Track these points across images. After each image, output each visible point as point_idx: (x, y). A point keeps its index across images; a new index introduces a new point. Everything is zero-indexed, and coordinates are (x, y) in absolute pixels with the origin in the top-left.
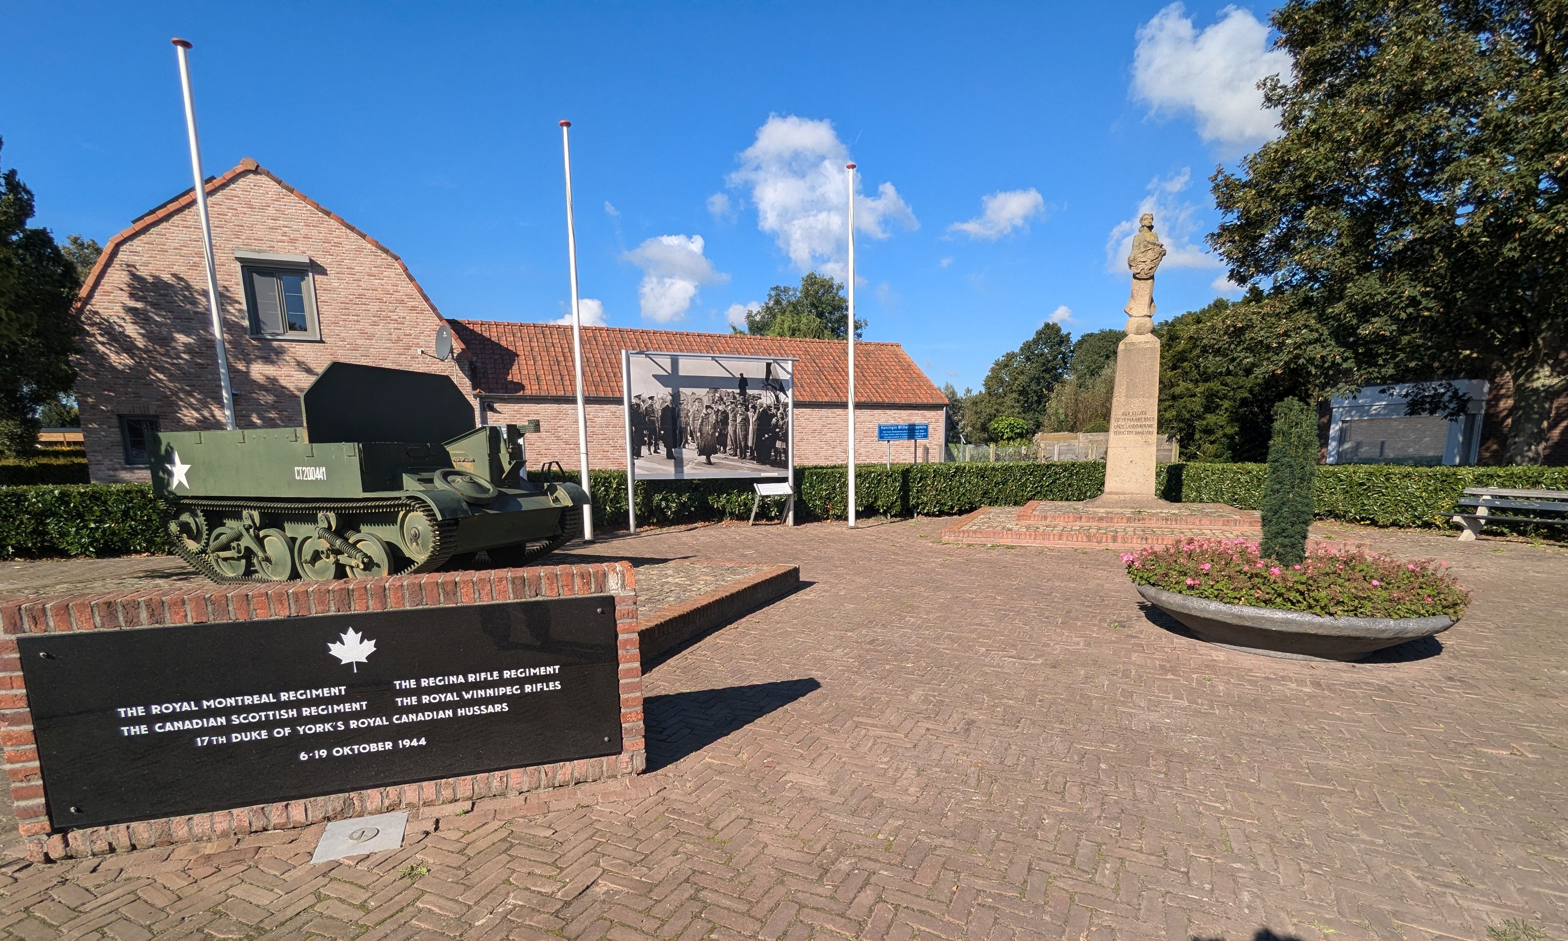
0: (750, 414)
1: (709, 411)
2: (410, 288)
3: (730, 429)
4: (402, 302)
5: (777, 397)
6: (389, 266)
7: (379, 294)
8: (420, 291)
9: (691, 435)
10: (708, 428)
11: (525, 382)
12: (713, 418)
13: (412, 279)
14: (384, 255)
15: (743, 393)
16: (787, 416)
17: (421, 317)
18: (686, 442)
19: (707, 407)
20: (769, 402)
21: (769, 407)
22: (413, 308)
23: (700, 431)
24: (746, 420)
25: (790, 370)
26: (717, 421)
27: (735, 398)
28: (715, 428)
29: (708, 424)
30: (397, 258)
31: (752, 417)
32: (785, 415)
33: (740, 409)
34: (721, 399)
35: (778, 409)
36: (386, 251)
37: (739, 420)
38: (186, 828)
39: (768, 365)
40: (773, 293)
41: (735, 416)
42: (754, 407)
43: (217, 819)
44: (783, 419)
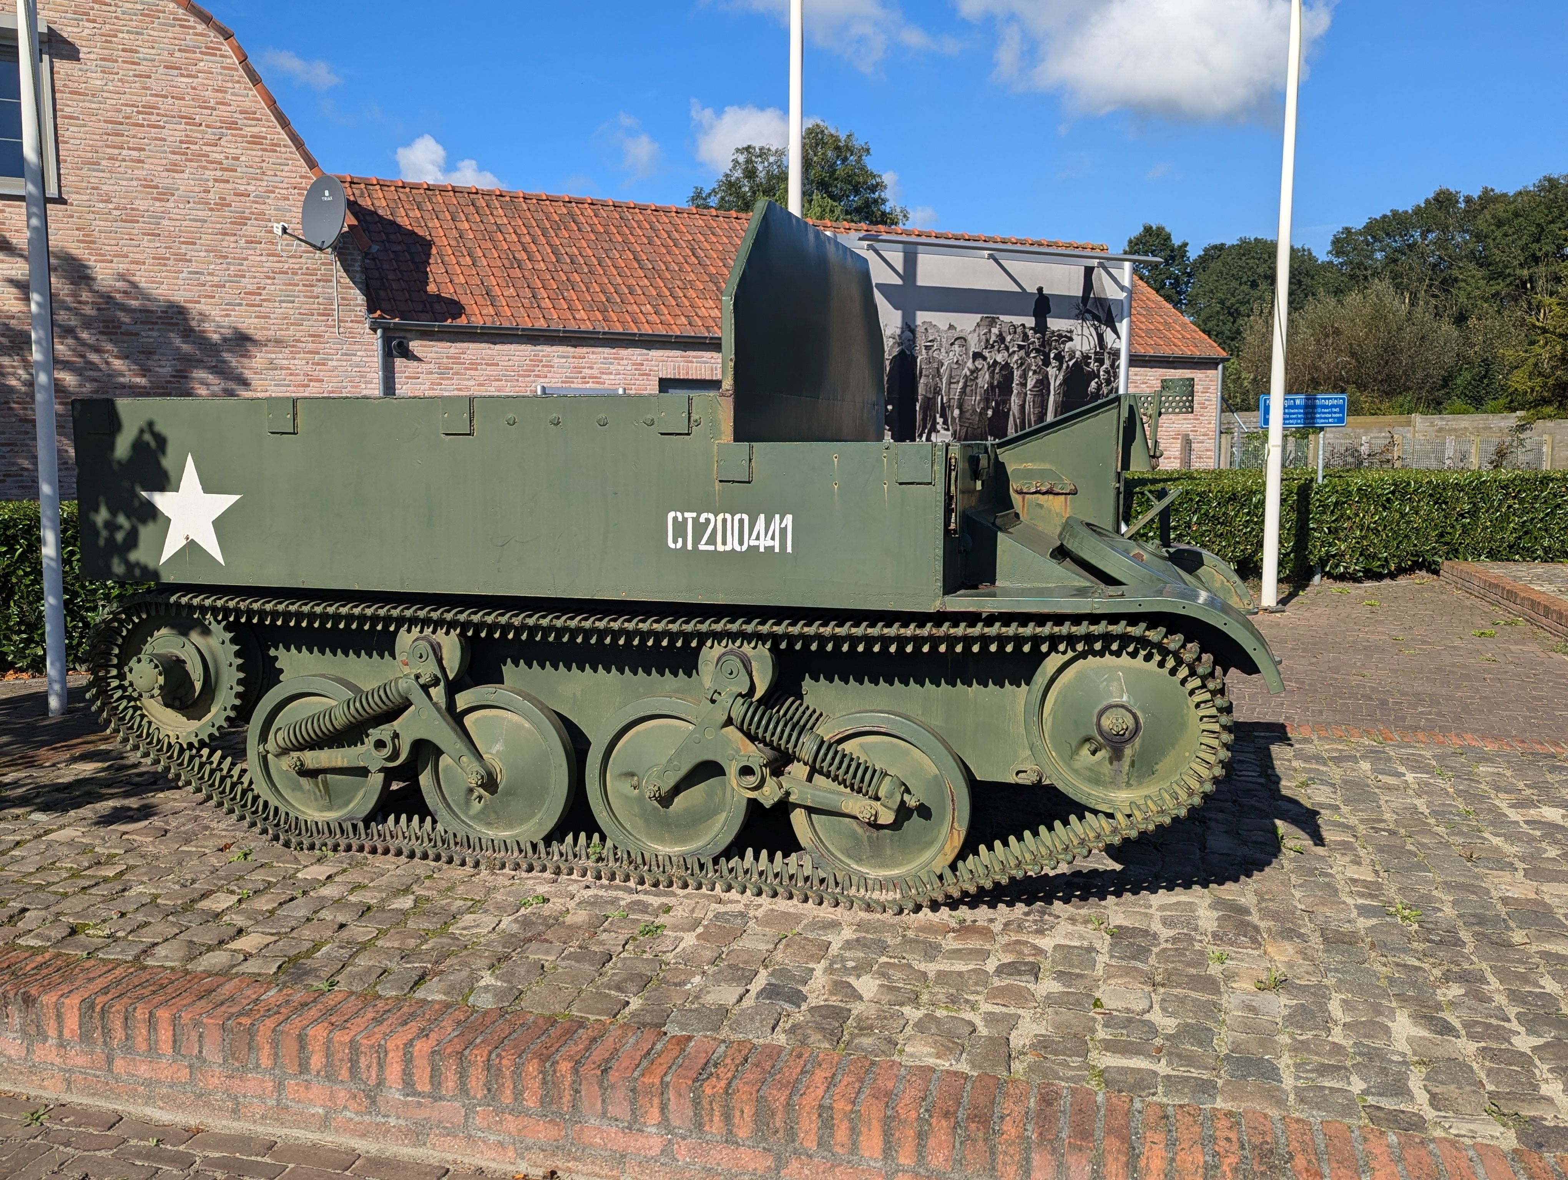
0: (1052, 371)
1: (979, 363)
2: (252, 99)
3: (1015, 401)
4: (232, 125)
5: (1100, 337)
6: (211, 51)
7: (186, 107)
8: (272, 104)
11: (465, 300)
12: (983, 381)
13: (255, 79)
14: (201, 27)
15: (1041, 327)
16: (1116, 376)
17: (271, 158)
18: (934, 429)
19: (977, 356)
20: (1086, 348)
21: (1086, 357)
22: (256, 140)
24: (1043, 383)
25: (1126, 283)
26: (991, 384)
27: (1025, 337)
28: (987, 400)
29: (974, 392)
30: (227, 36)
31: (1055, 376)
32: (1112, 373)
33: (1035, 361)
34: (1001, 338)
35: (1102, 362)
36: (206, 19)
39: (1089, 271)
41: (1024, 376)
42: (1059, 357)
44: (1108, 382)
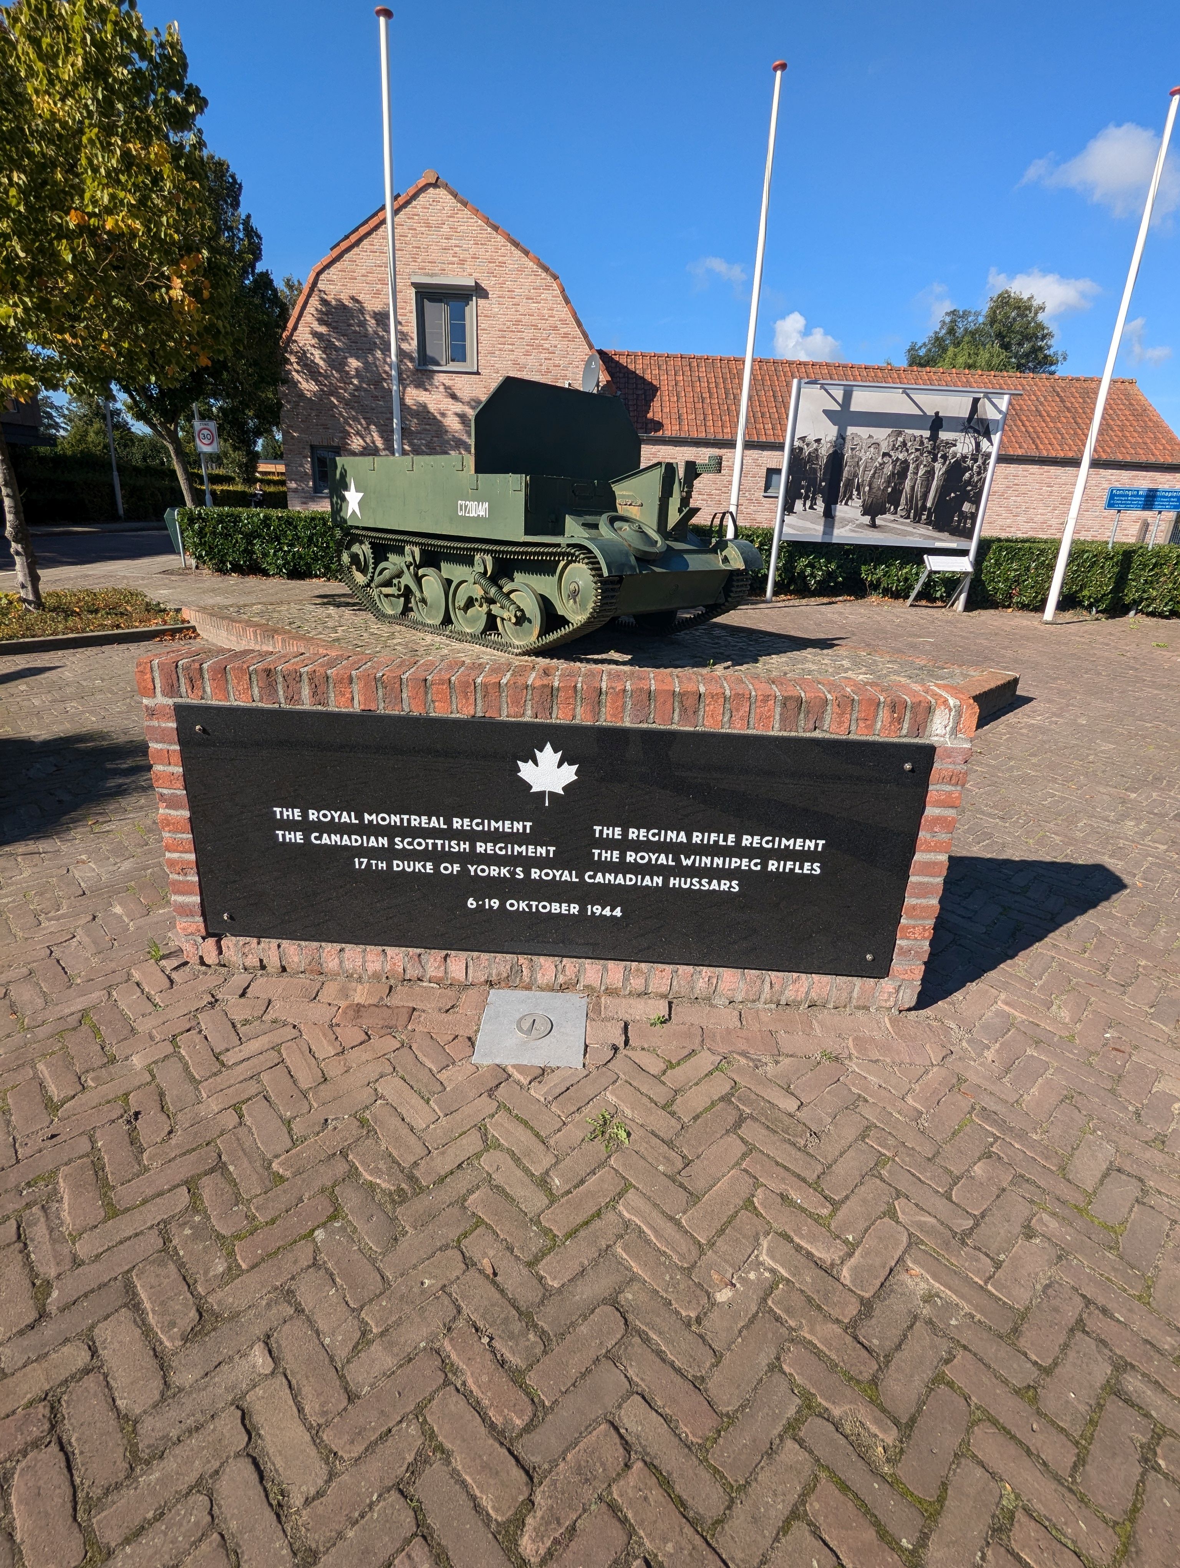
0: (937, 465)
1: (886, 459)
2: (564, 312)
3: (908, 484)
4: (555, 328)
5: (978, 445)
6: (548, 287)
7: (534, 320)
8: (575, 315)
9: (858, 490)
10: (880, 482)
11: (666, 422)
12: (888, 469)
13: (567, 301)
14: (544, 275)
15: (934, 437)
16: (986, 470)
17: (572, 345)
18: (850, 498)
19: (885, 455)
20: (965, 451)
21: (964, 457)
22: (566, 335)
23: (870, 485)
24: (930, 473)
25: (1004, 408)
26: (893, 474)
27: (922, 443)
28: (888, 482)
29: (880, 477)
30: (555, 278)
31: (940, 469)
32: (984, 468)
33: (926, 458)
34: (904, 444)
35: (976, 461)
36: (546, 269)
37: (921, 473)
38: (337, 961)
39: (976, 401)
40: (948, 319)
41: (917, 468)
42: (945, 457)
43: (369, 957)
44: (979, 473)
